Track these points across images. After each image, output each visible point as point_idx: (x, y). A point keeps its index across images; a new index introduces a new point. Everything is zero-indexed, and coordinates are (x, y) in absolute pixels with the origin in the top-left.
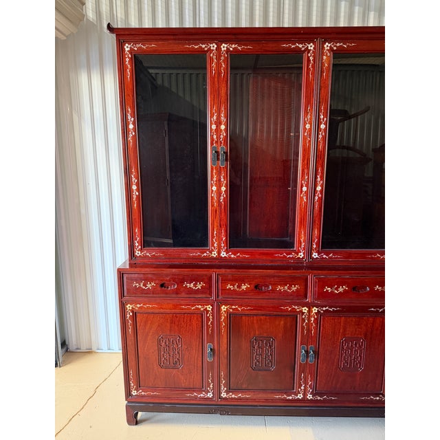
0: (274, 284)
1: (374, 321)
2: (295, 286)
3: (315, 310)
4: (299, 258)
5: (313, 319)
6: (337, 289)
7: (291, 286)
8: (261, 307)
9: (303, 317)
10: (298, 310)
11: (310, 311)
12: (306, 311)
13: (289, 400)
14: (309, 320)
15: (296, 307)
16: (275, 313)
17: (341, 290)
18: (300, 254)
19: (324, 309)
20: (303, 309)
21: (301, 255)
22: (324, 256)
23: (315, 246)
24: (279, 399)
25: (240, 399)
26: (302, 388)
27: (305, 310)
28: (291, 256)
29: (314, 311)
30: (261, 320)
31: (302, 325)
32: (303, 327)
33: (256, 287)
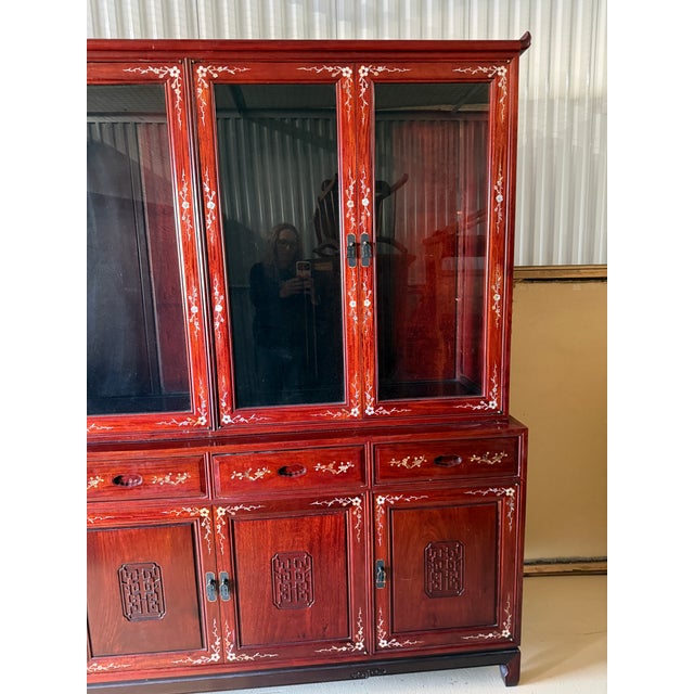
0: (147, 474)
1: (321, 523)
2: (182, 475)
3: (221, 512)
4: (199, 426)
5: (219, 527)
6: (252, 474)
7: (175, 474)
8: (129, 514)
9: (203, 524)
10: (192, 514)
11: (212, 514)
12: (206, 515)
13: (197, 666)
14: (213, 529)
15: (189, 510)
16: (154, 522)
17: (259, 474)
18: (200, 419)
19: (237, 508)
20: (202, 511)
21: (203, 420)
22: (242, 420)
23: (224, 404)
24: (181, 665)
25: (112, 671)
26: (217, 643)
27: (205, 512)
28: (185, 423)
29: (220, 514)
30: (131, 535)
31: (202, 539)
32: (204, 542)
33: (117, 480)
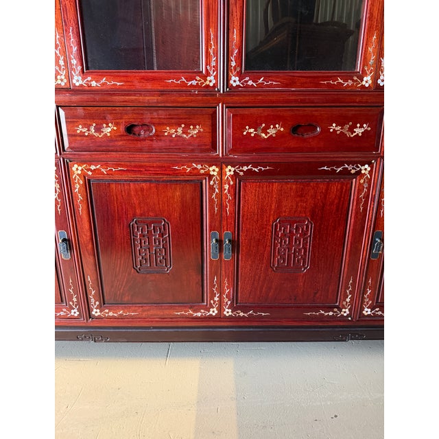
0: (159, 124)
1: (327, 190)
2: (194, 128)
3: (229, 171)
4: (208, 86)
5: (227, 187)
6: (265, 131)
7: (187, 126)
8: (141, 166)
9: (212, 183)
10: (202, 171)
11: (221, 173)
12: (215, 173)
13: (197, 318)
14: (221, 189)
15: (199, 167)
16: (165, 178)
17: (272, 131)
18: (209, 78)
19: (245, 168)
20: (211, 169)
21: (211, 81)
22: (250, 83)
23: (233, 64)
24: (182, 317)
25: (121, 318)
26: (216, 299)
27: (214, 170)
28: (194, 83)
29: (228, 173)
30: (142, 189)
31: (210, 197)
32: (211, 201)
33: (130, 129)
